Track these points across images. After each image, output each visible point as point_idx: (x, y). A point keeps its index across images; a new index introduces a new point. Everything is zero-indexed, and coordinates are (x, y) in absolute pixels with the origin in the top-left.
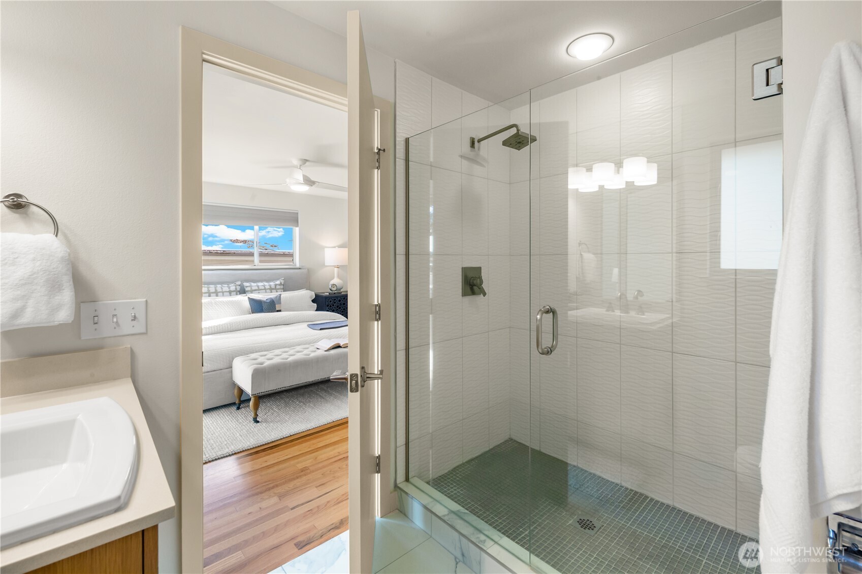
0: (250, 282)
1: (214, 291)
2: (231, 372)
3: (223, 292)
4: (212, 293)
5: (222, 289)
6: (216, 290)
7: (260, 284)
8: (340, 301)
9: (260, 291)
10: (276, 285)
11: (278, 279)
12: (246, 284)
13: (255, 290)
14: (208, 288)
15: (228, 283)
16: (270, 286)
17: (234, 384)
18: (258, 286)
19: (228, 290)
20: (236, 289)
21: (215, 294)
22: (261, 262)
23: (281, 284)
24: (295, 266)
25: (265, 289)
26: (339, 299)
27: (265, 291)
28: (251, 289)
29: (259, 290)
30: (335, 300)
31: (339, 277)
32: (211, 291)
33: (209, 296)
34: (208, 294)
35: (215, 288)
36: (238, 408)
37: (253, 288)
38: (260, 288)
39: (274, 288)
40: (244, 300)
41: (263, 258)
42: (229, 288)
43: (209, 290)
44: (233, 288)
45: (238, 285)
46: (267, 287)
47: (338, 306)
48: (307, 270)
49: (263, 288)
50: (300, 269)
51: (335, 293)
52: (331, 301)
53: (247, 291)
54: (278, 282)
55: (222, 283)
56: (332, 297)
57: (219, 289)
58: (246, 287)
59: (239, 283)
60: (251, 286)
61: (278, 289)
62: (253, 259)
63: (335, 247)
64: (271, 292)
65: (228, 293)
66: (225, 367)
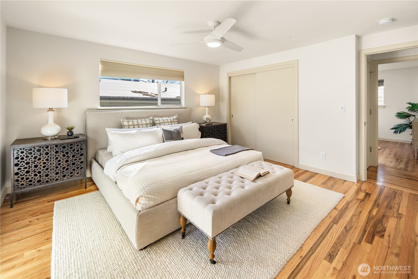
0: (158, 117)
1: (136, 124)
2: (177, 202)
3: (142, 125)
4: (136, 125)
5: (141, 122)
6: (138, 123)
7: (165, 119)
8: (212, 129)
9: (165, 124)
10: (174, 119)
11: (174, 115)
12: (156, 119)
13: (162, 123)
14: (133, 121)
15: (145, 118)
16: (171, 120)
17: (179, 215)
18: (164, 120)
19: (145, 123)
20: (150, 122)
21: (137, 126)
22: (162, 104)
23: (176, 119)
24: (182, 106)
25: (168, 122)
26: (212, 128)
27: (168, 123)
28: (159, 122)
29: (164, 122)
30: (209, 129)
31: (209, 114)
32: (135, 124)
33: (134, 128)
34: (133, 126)
35: (137, 121)
36: (184, 236)
37: (161, 121)
38: (165, 121)
39: (173, 121)
40: (159, 130)
41: (163, 102)
42: (146, 122)
43: (133, 123)
44: (148, 122)
45: (151, 119)
46: (169, 121)
47: (211, 133)
48: (189, 109)
49: (167, 121)
50: (185, 108)
51: (209, 124)
52: (207, 130)
53: (157, 124)
54: (175, 117)
55: (141, 118)
56: (207, 127)
57: (140, 123)
58: (156, 121)
59: (151, 118)
60: (159, 120)
61: (175, 122)
62: (157, 102)
63: (206, 94)
64: (172, 124)
65: (146, 125)
66: (171, 198)
